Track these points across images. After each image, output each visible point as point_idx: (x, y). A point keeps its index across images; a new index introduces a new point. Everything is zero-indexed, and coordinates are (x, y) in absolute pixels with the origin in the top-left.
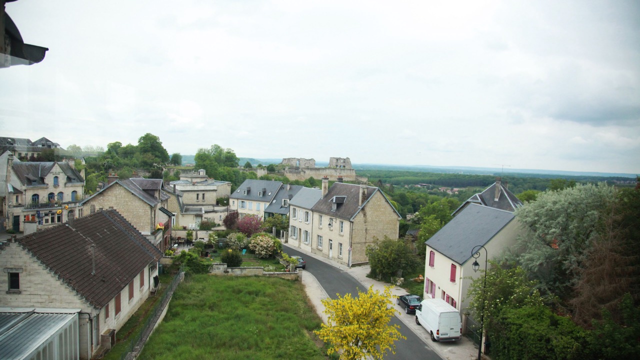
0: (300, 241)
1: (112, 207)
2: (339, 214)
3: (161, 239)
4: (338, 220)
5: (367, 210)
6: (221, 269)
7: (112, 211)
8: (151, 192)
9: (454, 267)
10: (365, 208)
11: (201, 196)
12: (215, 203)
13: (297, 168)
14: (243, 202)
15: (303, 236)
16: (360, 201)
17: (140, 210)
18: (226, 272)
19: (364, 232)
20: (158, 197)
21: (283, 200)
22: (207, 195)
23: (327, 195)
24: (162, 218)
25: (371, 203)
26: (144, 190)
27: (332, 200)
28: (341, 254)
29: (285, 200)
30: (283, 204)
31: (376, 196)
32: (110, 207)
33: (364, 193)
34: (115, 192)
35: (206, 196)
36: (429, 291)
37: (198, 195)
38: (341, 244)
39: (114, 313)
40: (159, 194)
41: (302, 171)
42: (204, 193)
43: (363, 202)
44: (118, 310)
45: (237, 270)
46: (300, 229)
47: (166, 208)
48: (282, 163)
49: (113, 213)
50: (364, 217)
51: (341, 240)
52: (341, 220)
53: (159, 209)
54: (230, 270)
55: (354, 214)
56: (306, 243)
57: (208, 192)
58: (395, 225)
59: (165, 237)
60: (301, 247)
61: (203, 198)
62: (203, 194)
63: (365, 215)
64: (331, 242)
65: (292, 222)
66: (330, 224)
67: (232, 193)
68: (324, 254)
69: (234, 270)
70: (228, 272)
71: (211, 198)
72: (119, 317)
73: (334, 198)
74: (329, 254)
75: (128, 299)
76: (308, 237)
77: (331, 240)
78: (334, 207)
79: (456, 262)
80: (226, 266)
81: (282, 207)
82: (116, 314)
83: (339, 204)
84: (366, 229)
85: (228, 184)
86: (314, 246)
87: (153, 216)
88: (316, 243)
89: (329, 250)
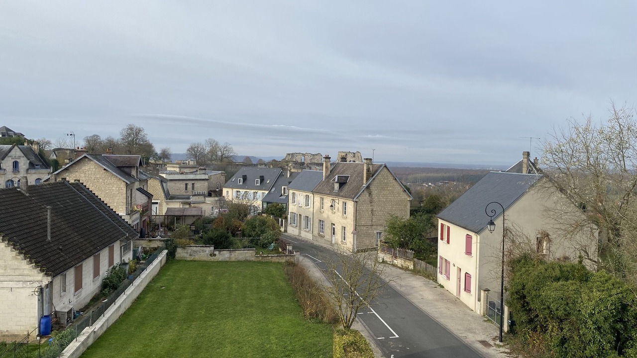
0: (300, 229)
1: (79, 181)
2: (341, 194)
3: (138, 221)
4: (341, 201)
5: (373, 188)
6: (207, 252)
7: (77, 184)
8: (127, 170)
9: (469, 238)
10: (371, 186)
11: (190, 186)
12: (206, 193)
13: (302, 164)
14: (238, 191)
15: (303, 222)
16: (365, 178)
17: (113, 188)
18: (213, 255)
19: (370, 213)
20: (135, 175)
21: (283, 187)
22: (198, 185)
23: (329, 175)
24: (141, 199)
25: (377, 181)
26: (118, 167)
27: (334, 180)
28: (345, 240)
29: (284, 188)
30: (283, 192)
31: (383, 173)
32: (75, 180)
33: (368, 170)
34: (84, 168)
35: (196, 186)
36: (444, 272)
37: (186, 184)
38: (345, 227)
39: (73, 289)
40: (137, 172)
41: (308, 166)
42: (193, 182)
43: (367, 179)
44: (78, 286)
45: (225, 252)
46: (300, 215)
47: (145, 189)
48: (285, 159)
49: (78, 186)
50: (369, 196)
51: (344, 222)
52: (344, 200)
53: (137, 189)
54: (217, 253)
55: (357, 193)
56: (307, 230)
57: (199, 182)
58: (405, 206)
59: (143, 219)
60: (301, 235)
61: (193, 188)
62: (193, 184)
63: (370, 194)
64: (333, 226)
65: (292, 208)
66: (332, 206)
67: (226, 182)
68: (326, 240)
69: (222, 253)
70: (215, 255)
71: (202, 187)
72: (80, 295)
73: (336, 177)
74: (332, 240)
75: (92, 276)
76: (309, 223)
77: (334, 225)
78: (337, 186)
79: (471, 230)
80: (212, 248)
81: (281, 195)
82: (76, 290)
83: (342, 184)
84: (372, 210)
85: (222, 173)
86: (316, 232)
87: (129, 195)
88: (317, 229)
89: (332, 236)
